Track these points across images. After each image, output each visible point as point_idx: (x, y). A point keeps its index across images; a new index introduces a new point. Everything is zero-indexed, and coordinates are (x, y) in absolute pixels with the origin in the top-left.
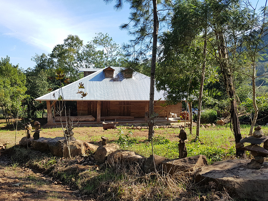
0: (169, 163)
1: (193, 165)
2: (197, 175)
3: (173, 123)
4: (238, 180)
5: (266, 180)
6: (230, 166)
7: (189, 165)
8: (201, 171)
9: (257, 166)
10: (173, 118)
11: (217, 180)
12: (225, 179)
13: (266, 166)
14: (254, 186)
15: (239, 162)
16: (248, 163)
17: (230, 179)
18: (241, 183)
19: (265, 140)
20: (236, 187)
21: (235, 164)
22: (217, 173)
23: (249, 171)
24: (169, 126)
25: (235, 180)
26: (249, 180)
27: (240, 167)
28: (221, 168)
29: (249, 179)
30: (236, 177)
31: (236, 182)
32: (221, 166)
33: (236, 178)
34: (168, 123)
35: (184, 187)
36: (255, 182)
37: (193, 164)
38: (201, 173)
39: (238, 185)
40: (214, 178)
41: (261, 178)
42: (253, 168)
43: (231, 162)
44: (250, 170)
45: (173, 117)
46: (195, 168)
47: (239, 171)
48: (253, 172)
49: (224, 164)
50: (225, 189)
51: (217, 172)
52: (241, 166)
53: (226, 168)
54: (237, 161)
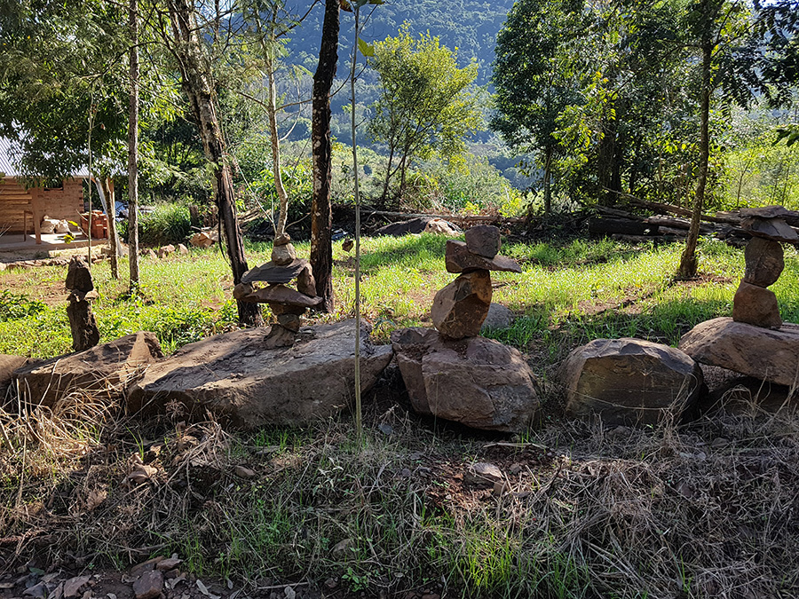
0: (42, 370)
1: (119, 364)
2: (131, 390)
3: (57, 252)
4: (242, 384)
5: (305, 371)
6: (221, 350)
7: (106, 368)
8: (143, 377)
9: (285, 339)
10: (56, 236)
11: (187, 394)
12: (209, 386)
13: (306, 337)
14: (280, 390)
15: (244, 337)
16: (266, 337)
17: (223, 384)
18: (251, 389)
19: (299, 271)
20: (237, 403)
21: (235, 343)
22: (186, 375)
23: (267, 355)
24: (44, 261)
25: (235, 385)
26: (269, 379)
27: (247, 349)
28: (198, 360)
29: (268, 376)
30: (237, 377)
31: (238, 389)
32: (197, 354)
33: (236, 379)
34: (41, 252)
35: (93, 436)
36: (280, 379)
37: (117, 361)
38: (142, 385)
39: (242, 397)
40: (180, 389)
41: (295, 368)
42: (277, 348)
43: (225, 339)
44: (270, 352)
45: (55, 231)
46: (124, 372)
47: (245, 360)
48: (276, 357)
49: (206, 349)
50: (209, 413)
51: (187, 372)
52: (249, 347)
53: (212, 357)
54: (239, 333)
